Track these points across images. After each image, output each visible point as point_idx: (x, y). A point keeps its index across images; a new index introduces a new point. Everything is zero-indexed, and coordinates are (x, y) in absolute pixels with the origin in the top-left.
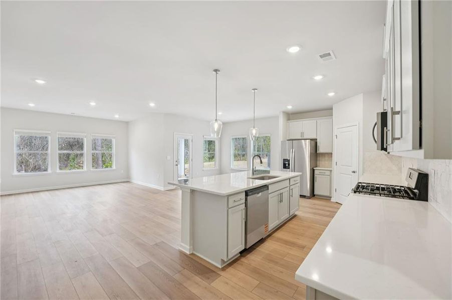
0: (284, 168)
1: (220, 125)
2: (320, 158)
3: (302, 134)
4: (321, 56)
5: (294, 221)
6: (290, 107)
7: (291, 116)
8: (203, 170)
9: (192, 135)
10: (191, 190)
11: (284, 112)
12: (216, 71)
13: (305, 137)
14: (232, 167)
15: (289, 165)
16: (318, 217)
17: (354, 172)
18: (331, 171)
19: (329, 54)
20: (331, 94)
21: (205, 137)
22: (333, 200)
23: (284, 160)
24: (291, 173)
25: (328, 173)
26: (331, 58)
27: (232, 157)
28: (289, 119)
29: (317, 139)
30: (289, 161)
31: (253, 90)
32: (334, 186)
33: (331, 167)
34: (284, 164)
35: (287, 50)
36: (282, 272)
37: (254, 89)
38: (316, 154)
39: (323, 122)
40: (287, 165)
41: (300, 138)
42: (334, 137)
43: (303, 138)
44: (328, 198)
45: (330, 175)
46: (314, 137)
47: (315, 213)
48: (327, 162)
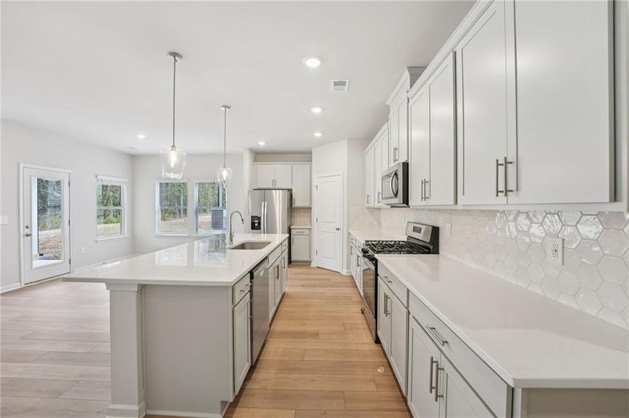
0: (252, 229)
1: (181, 158)
2: (295, 214)
3: (274, 182)
4: (335, 84)
5: (286, 302)
6: (262, 144)
7: (259, 156)
8: (96, 241)
9: (70, 171)
10: (139, 285)
11: (250, 149)
12: (175, 55)
13: (278, 187)
14: (157, 232)
15: (259, 223)
16: (309, 290)
17: (338, 229)
18: (310, 229)
19: (344, 83)
20: (318, 135)
21: (99, 177)
22: (313, 265)
23: (252, 217)
24: (262, 235)
25: (307, 232)
26: (343, 89)
27: (158, 216)
28: (255, 161)
29: (291, 190)
30: (259, 219)
31: (224, 106)
32: (315, 247)
33: (311, 225)
34: (253, 224)
35: (304, 61)
36: (314, 380)
37: (226, 107)
38: (291, 209)
39: (300, 168)
40: (256, 225)
41: (271, 187)
42: (314, 188)
43: (274, 187)
44: (307, 264)
45: (310, 235)
46: (289, 187)
47: (303, 286)
48: (302, 219)
